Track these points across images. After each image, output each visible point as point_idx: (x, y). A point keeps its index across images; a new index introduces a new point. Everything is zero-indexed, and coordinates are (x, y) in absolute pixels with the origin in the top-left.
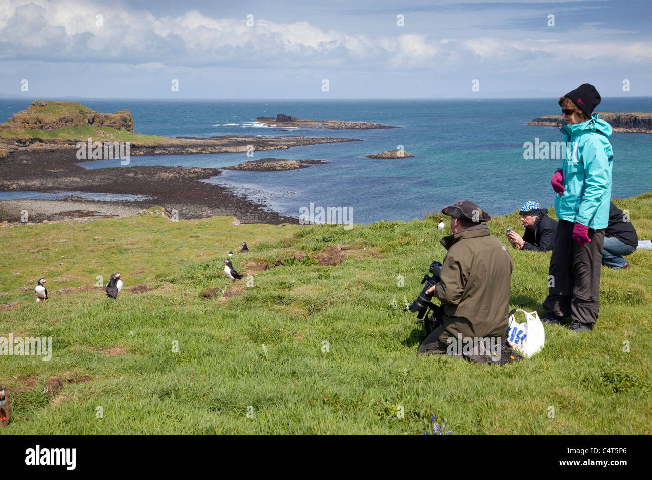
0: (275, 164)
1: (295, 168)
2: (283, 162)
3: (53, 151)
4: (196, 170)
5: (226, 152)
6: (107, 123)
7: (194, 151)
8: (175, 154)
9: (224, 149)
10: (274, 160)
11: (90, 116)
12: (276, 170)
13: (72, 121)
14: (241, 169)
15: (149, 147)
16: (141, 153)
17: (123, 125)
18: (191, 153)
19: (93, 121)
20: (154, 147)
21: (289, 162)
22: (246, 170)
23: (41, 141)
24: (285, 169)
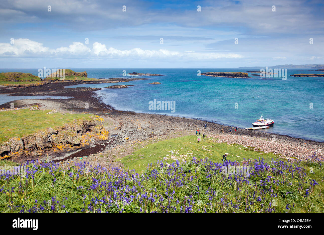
0: (118, 86)
1: (124, 88)
2: (121, 86)
3: (60, 83)
4: (94, 88)
5: (110, 83)
6: (78, 75)
7: (101, 82)
8: (95, 83)
9: (110, 82)
10: (119, 85)
11: (73, 73)
12: (118, 88)
13: (68, 74)
14: (108, 88)
15: (88, 82)
16: (86, 83)
17: (84, 75)
18: (100, 83)
19: (74, 74)
20: (90, 82)
21: (123, 86)
22: (110, 88)
23: (58, 80)
24: (121, 88)
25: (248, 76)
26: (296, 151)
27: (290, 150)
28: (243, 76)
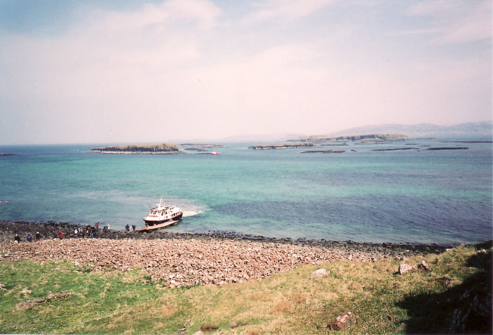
25: (177, 150)
26: (200, 257)
27: (189, 255)
28: (169, 151)
